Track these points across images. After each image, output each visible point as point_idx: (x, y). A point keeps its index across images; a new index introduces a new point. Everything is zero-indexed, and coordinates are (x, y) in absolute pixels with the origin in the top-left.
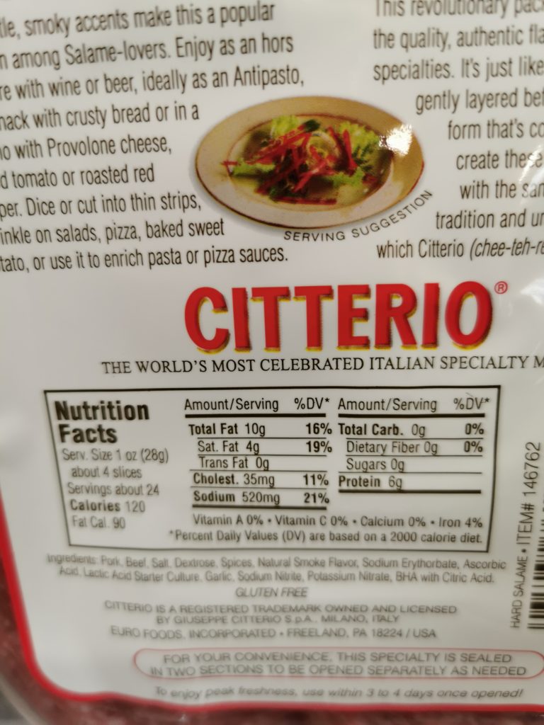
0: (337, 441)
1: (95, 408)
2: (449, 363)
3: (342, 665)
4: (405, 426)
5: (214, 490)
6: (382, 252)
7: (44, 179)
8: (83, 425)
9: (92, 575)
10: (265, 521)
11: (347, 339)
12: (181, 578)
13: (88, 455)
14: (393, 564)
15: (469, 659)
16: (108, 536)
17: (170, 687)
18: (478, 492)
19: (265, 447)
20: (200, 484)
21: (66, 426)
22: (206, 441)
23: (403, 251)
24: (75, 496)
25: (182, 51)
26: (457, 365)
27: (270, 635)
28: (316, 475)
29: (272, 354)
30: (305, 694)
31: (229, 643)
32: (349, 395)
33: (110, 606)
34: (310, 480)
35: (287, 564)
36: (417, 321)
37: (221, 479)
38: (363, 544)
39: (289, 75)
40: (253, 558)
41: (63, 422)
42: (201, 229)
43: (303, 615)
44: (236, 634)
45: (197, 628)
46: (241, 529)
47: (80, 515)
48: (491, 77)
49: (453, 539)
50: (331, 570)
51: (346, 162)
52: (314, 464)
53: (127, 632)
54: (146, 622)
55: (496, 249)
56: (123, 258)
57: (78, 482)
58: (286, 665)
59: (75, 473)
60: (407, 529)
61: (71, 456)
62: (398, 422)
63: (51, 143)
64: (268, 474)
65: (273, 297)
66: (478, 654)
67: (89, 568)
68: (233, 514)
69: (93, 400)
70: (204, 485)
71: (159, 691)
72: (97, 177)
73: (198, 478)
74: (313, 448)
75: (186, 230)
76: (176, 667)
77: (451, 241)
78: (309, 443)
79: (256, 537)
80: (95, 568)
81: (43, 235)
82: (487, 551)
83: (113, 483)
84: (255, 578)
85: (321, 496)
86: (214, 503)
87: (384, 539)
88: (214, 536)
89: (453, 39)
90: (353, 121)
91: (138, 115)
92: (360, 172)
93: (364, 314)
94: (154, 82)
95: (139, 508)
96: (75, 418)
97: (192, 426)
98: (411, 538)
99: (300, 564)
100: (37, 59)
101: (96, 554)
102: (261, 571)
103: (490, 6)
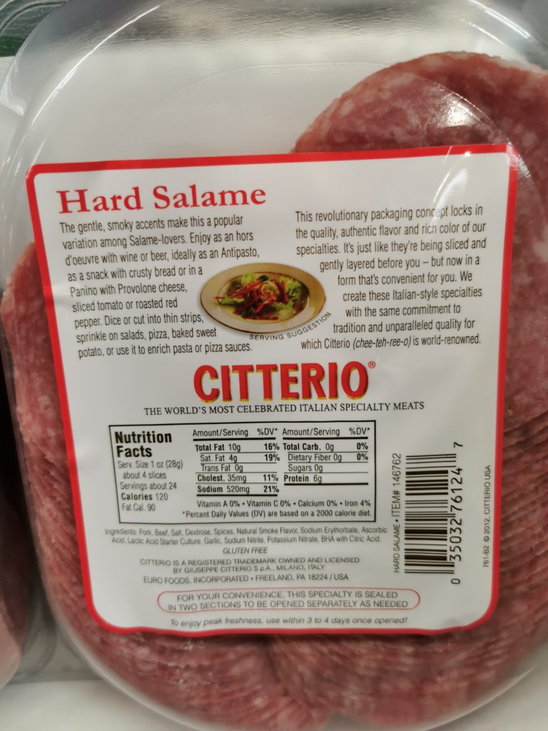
0: (283, 454)
1: (139, 436)
2: (345, 407)
3: (291, 600)
4: (322, 444)
5: (210, 485)
6: (304, 346)
7: (115, 306)
8: (132, 446)
9: (133, 542)
10: (241, 504)
11: (286, 394)
12: (189, 542)
13: (134, 465)
14: (319, 530)
15: (371, 595)
16: (145, 516)
17: (180, 618)
18: (367, 484)
19: (241, 458)
20: (202, 482)
21: (121, 447)
22: (205, 455)
23: (316, 345)
24: (124, 491)
25: (193, 240)
26: (350, 409)
27: (245, 579)
28: (271, 474)
29: (244, 403)
30: (268, 622)
31: (219, 585)
32: (289, 426)
33: (144, 562)
34: (267, 478)
35: (255, 532)
36: (325, 384)
37: (214, 478)
38: (300, 518)
39: (251, 252)
40: (234, 527)
41: (120, 444)
42: (203, 333)
43: (265, 565)
44: (223, 579)
45: (199, 575)
46: (226, 510)
47: (127, 502)
48: (360, 253)
49: (354, 514)
50: (281, 535)
51: (282, 297)
52: (269, 468)
53: (154, 580)
54: (167, 572)
55: (367, 344)
56: (159, 349)
57: (127, 481)
58: (255, 600)
59: (125, 476)
60: (325, 508)
61: (123, 465)
62: (318, 442)
63: (120, 287)
64: (242, 475)
65: (244, 371)
66: (376, 591)
67: (131, 537)
68: (221, 500)
69: (138, 431)
70: (204, 482)
71: (174, 622)
72: (146, 305)
73: (201, 478)
74: (268, 458)
75: (195, 334)
76: (185, 604)
77: (343, 339)
78: (266, 455)
79: (236, 514)
80: (135, 537)
81: (113, 336)
82: (375, 521)
83: (148, 482)
84: (235, 541)
85: (274, 487)
86: (210, 493)
87: (313, 515)
88: (210, 514)
89: (339, 233)
90: (286, 276)
91: (169, 272)
92: (291, 303)
93: (295, 380)
94: (178, 255)
95: (164, 497)
96: (127, 442)
97: (197, 446)
98: (329, 513)
99: (262, 531)
100: (113, 242)
101: (137, 528)
102: (239, 536)
103: (358, 216)
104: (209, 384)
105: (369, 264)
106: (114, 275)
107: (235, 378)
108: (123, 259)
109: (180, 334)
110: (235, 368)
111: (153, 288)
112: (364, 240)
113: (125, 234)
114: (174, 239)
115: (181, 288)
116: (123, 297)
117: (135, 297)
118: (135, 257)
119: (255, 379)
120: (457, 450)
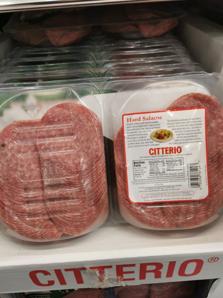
0: (166, 165)
2: (177, 155)
3: (168, 195)
4: (173, 162)
5: (152, 171)
6: (169, 144)
7: (135, 138)
8: (137, 164)
9: (137, 184)
10: (158, 175)
11: (166, 153)
12: (148, 183)
13: (137, 168)
14: (173, 180)
15: (184, 193)
16: (140, 178)
17: (146, 199)
18: (182, 170)
19: (158, 166)
20: (150, 171)
21: (135, 165)
22: (151, 166)
23: (172, 144)
24: (135, 174)
25: (149, 126)
27: (159, 191)
29: (158, 155)
30: (164, 200)
31: (154, 192)
32: (167, 159)
33: (139, 188)
34: (163, 169)
35: (161, 181)
36: (174, 151)
38: (169, 177)
39: (159, 127)
40: (157, 180)
42: (151, 142)
43: (163, 187)
45: (150, 190)
46: (155, 176)
47: (136, 176)
48: (179, 127)
49: (180, 176)
50: (166, 181)
51: (165, 135)
52: (163, 167)
53: (141, 192)
54: (144, 190)
55: (181, 143)
56: (143, 145)
57: (136, 172)
58: (161, 195)
59: (136, 170)
60: (174, 175)
61: (135, 168)
62: (172, 162)
63: (136, 134)
64: (158, 169)
65: (158, 149)
68: (154, 174)
69: (138, 161)
72: (140, 138)
75: (149, 143)
76: (147, 196)
77: (176, 142)
78: (163, 165)
79: (157, 177)
80: (137, 183)
81: (134, 144)
82: (184, 177)
83: (140, 171)
84: (157, 183)
85: (164, 171)
86: (152, 173)
87: (172, 176)
88: (152, 177)
89: (175, 123)
91: (145, 132)
92: (167, 136)
93: (168, 150)
94: (147, 128)
95: (143, 174)
97: (149, 164)
98: (175, 176)
99: (162, 180)
100: (135, 127)
101: (138, 181)
102: (158, 182)
103: (178, 120)
104: (152, 152)
105: (181, 129)
106: (135, 132)
107: (157, 150)
108: (137, 129)
109: (147, 143)
110: (157, 149)
111: (142, 135)
112: (180, 124)
113: (137, 125)
114: (146, 126)
115: (147, 134)
116: (136, 136)
117: (138, 136)
118: (139, 129)
119: (161, 151)
120: (199, 162)
